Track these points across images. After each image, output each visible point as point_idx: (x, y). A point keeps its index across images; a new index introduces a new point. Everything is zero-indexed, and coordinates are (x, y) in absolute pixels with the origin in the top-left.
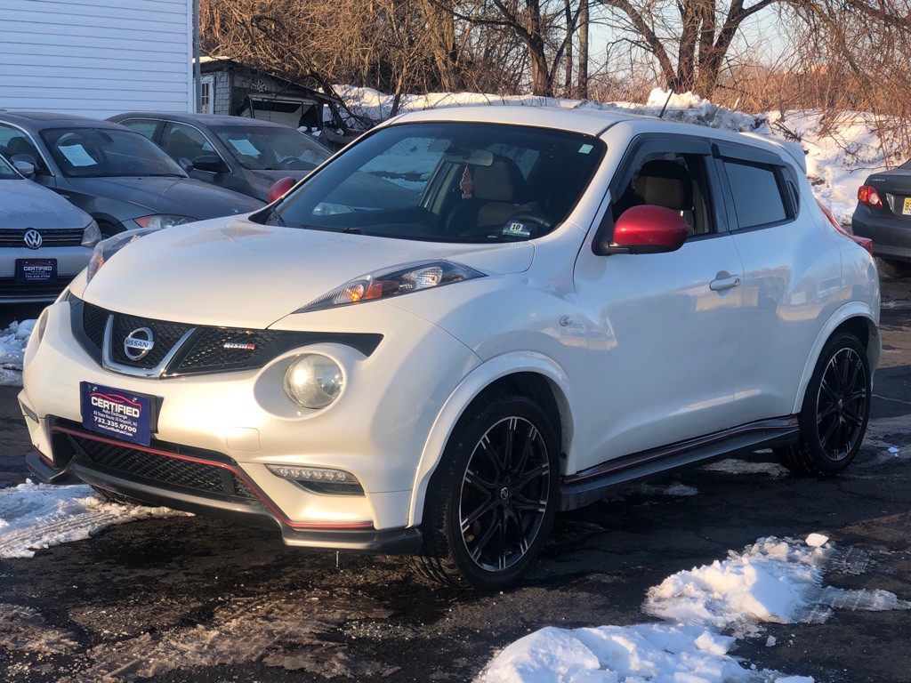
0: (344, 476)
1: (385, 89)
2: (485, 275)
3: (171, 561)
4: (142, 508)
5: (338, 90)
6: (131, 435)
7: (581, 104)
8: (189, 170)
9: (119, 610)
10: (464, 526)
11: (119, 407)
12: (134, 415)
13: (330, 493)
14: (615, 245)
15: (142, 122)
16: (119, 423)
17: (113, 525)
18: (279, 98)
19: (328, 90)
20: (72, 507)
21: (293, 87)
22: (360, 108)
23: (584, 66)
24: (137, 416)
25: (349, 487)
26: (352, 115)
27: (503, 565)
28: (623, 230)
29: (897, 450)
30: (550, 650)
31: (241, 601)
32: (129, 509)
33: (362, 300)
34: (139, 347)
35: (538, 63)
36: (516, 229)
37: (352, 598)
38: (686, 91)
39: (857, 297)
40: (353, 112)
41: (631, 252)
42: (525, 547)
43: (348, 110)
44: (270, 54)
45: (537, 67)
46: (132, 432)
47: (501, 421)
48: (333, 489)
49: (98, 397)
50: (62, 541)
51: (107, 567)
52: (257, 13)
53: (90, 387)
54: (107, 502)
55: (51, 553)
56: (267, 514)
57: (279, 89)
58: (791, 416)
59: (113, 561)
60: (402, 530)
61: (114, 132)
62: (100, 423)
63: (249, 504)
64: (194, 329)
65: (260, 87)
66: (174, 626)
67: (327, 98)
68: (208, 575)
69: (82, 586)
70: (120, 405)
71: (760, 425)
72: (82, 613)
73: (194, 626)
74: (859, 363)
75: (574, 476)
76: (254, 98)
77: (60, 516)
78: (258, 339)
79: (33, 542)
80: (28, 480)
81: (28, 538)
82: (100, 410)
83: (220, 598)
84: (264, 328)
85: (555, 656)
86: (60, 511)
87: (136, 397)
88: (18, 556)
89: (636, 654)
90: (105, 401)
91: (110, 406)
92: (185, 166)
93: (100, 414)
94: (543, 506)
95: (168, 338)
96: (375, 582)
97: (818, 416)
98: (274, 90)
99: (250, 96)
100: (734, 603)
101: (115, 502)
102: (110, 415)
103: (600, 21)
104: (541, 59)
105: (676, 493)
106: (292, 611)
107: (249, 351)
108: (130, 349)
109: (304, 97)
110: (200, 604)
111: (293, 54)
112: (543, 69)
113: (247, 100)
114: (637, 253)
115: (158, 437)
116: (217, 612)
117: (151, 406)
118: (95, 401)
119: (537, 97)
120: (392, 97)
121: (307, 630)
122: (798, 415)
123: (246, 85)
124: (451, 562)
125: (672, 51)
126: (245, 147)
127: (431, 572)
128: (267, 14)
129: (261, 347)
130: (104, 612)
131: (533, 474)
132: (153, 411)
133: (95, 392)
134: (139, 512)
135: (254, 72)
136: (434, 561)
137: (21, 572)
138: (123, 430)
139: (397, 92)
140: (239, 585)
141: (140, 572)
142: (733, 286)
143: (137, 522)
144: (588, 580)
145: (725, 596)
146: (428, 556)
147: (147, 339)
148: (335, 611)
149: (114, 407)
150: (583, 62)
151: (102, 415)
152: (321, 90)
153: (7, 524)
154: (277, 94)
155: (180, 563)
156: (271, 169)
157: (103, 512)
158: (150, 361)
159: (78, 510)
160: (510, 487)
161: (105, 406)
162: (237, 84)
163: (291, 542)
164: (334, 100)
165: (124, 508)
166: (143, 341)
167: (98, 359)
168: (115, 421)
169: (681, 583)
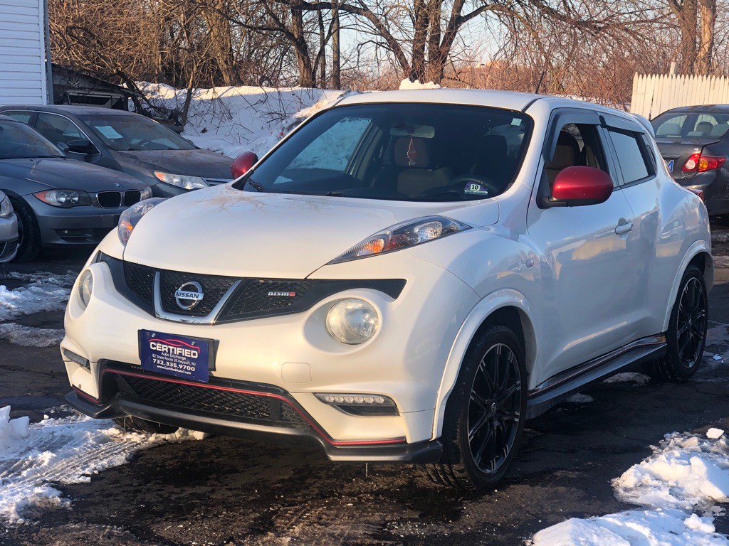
0: (383, 400)
1: (177, 85)
2: (471, 228)
3: (208, 479)
4: (158, 435)
5: (140, 86)
6: (190, 373)
7: (345, 93)
8: (66, 151)
9: (193, 524)
10: (470, 436)
11: (178, 350)
12: (193, 356)
13: (363, 415)
14: (555, 199)
15: (19, 113)
16: (178, 364)
17: (139, 451)
18: (93, 92)
19: (131, 85)
20: (99, 437)
21: (103, 84)
22: (157, 100)
23: (337, 63)
24: (196, 357)
25: (387, 409)
26: (151, 106)
27: (495, 466)
28: (559, 187)
29: (720, 358)
30: (587, 538)
31: (290, 510)
32: (147, 437)
33: (384, 252)
34: (191, 298)
35: (304, 62)
36: (475, 189)
37: (376, 501)
38: (429, 81)
39: (700, 237)
40: (152, 104)
41: (567, 205)
42: (507, 450)
43: (148, 101)
44: (81, 57)
45: (302, 65)
46: (190, 371)
47: (492, 347)
48: (368, 411)
49: (156, 342)
50: (107, 466)
51: (158, 487)
52: (71, 24)
53: (148, 334)
54: (127, 431)
55: (103, 478)
56: (311, 435)
57: (91, 86)
58: (661, 334)
59: (160, 482)
60: (426, 443)
61: (5, 122)
62: (160, 365)
63: (294, 427)
64: (240, 281)
65: (75, 84)
66: (247, 534)
67: (131, 93)
68: (247, 488)
69: (148, 504)
70: (178, 349)
71: (641, 342)
72: (163, 528)
73: (266, 535)
74: (701, 290)
75: (534, 391)
76: (71, 93)
77: (92, 446)
78: (297, 287)
79: (83, 469)
80: (46, 416)
81: (78, 466)
82: (159, 353)
83: (271, 509)
84: (303, 278)
85: (593, 543)
86: (91, 441)
87: (194, 340)
88: (78, 482)
89: (653, 537)
90: (164, 346)
91: (169, 349)
92: (63, 149)
93: (158, 357)
94: (517, 416)
95: (215, 290)
96: (386, 487)
97: (678, 333)
98: (87, 86)
99: (67, 91)
100: (690, 488)
101: (134, 431)
102: (169, 357)
103: (351, 27)
104: (306, 58)
105: (577, 401)
106: (337, 516)
107: (289, 298)
108: (181, 301)
109: (112, 92)
110: (258, 515)
111: (101, 56)
112: (307, 66)
113: (65, 95)
114: (571, 206)
115: (215, 374)
116: (275, 520)
117: (208, 348)
118: (153, 346)
119: (305, 88)
120: (186, 91)
121: (361, 532)
122: (665, 333)
123: (64, 83)
124: (462, 468)
125: (407, 50)
126: (109, 132)
127: (442, 476)
128: (79, 25)
129: (301, 295)
130: (182, 526)
131: (511, 391)
132: (211, 353)
133: (153, 338)
134: (156, 438)
135: (71, 72)
136: (446, 467)
137: (89, 495)
138: (182, 369)
139: (190, 86)
140: (279, 496)
141: (189, 491)
142: (630, 230)
143: (158, 447)
144: (557, 476)
145: (677, 482)
146: (440, 464)
147: (197, 291)
148: (373, 515)
149: (173, 350)
150: (336, 60)
151: (160, 358)
152: (125, 86)
153: (54, 455)
154: (92, 90)
155: (217, 479)
156: (133, 150)
157: (125, 440)
158: (200, 310)
159: (105, 440)
160: (497, 402)
161: (163, 349)
162: (57, 82)
163: (333, 458)
164: (136, 94)
165: (143, 436)
166: (194, 293)
167: (151, 310)
168: (173, 362)
169: (640, 475)
